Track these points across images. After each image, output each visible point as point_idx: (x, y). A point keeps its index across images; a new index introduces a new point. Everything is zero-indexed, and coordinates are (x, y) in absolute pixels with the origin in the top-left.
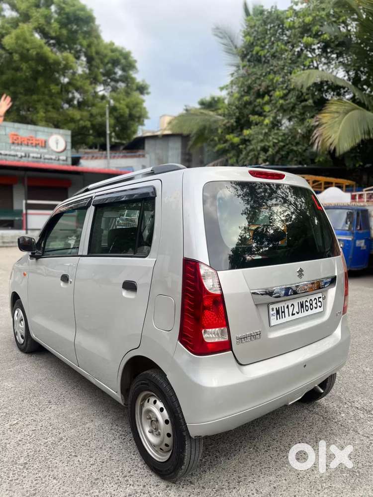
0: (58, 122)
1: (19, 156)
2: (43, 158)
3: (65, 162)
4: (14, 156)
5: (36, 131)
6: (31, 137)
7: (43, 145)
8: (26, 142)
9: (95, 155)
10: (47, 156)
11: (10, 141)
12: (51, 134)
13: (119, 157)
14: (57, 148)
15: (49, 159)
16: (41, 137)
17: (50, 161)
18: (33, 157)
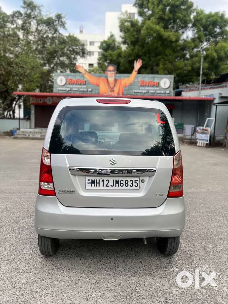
0: (171, 70)
1: (144, 93)
2: (156, 93)
3: (168, 95)
4: (141, 93)
5: (154, 78)
6: (151, 81)
7: (157, 85)
8: (148, 85)
9: (192, 89)
10: (159, 92)
11: (140, 85)
12: (162, 78)
13: (207, 89)
14: (165, 86)
15: (159, 93)
16: (156, 81)
17: (160, 94)
18: (151, 93)
